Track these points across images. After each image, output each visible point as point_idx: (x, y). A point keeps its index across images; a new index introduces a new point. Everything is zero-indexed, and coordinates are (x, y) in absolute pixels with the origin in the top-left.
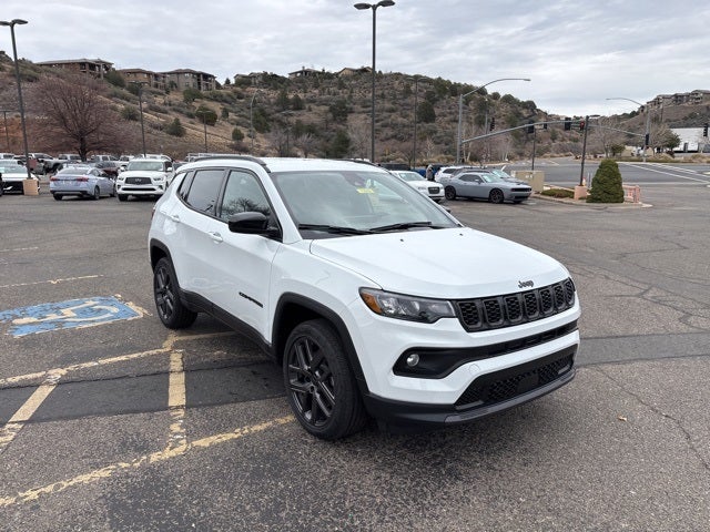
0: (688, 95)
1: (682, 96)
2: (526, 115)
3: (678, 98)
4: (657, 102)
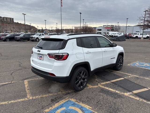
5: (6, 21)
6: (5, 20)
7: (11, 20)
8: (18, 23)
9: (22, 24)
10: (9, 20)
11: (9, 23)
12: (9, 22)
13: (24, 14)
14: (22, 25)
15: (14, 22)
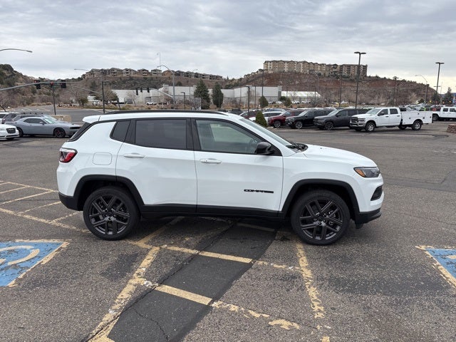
0: (109, 70)
1: (105, 71)
2: (8, 75)
3: (104, 72)
4: (92, 72)
5: (347, 75)
6: (345, 73)
7: (359, 72)
8: (377, 77)
9: (389, 80)
10: (354, 72)
11: (352, 81)
12: (353, 78)
13: (360, 54)
14: (389, 83)
15: (368, 75)
